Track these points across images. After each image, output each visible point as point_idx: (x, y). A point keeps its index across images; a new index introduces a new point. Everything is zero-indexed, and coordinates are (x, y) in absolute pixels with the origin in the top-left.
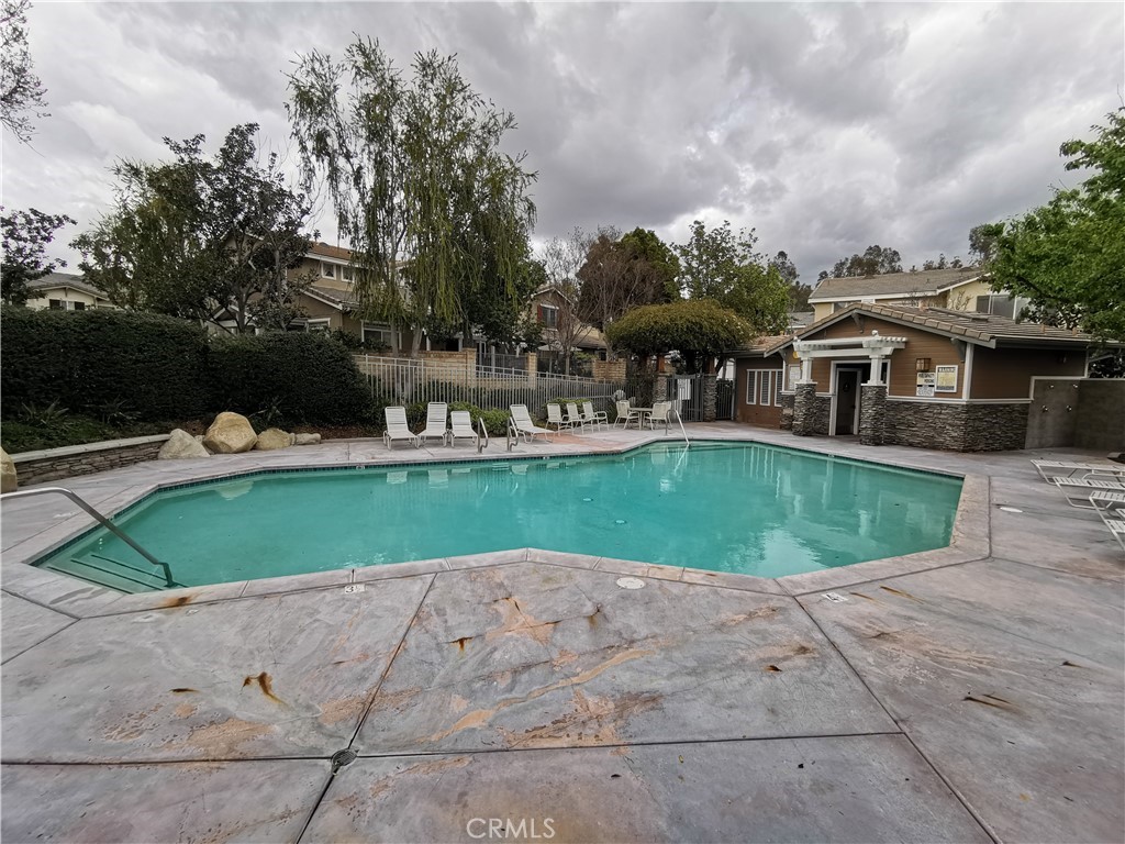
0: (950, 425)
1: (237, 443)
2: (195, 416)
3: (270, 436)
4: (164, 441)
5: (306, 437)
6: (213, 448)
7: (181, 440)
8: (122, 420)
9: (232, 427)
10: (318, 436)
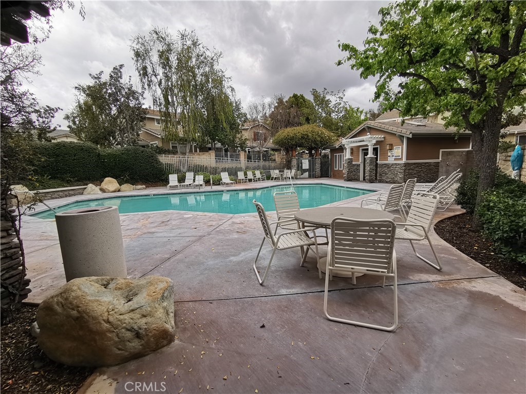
0: (399, 172)
1: (112, 189)
2: (97, 180)
3: (125, 187)
4: (86, 188)
5: (140, 187)
6: (103, 190)
7: (91, 187)
8: (71, 181)
9: (110, 183)
10: (144, 186)
